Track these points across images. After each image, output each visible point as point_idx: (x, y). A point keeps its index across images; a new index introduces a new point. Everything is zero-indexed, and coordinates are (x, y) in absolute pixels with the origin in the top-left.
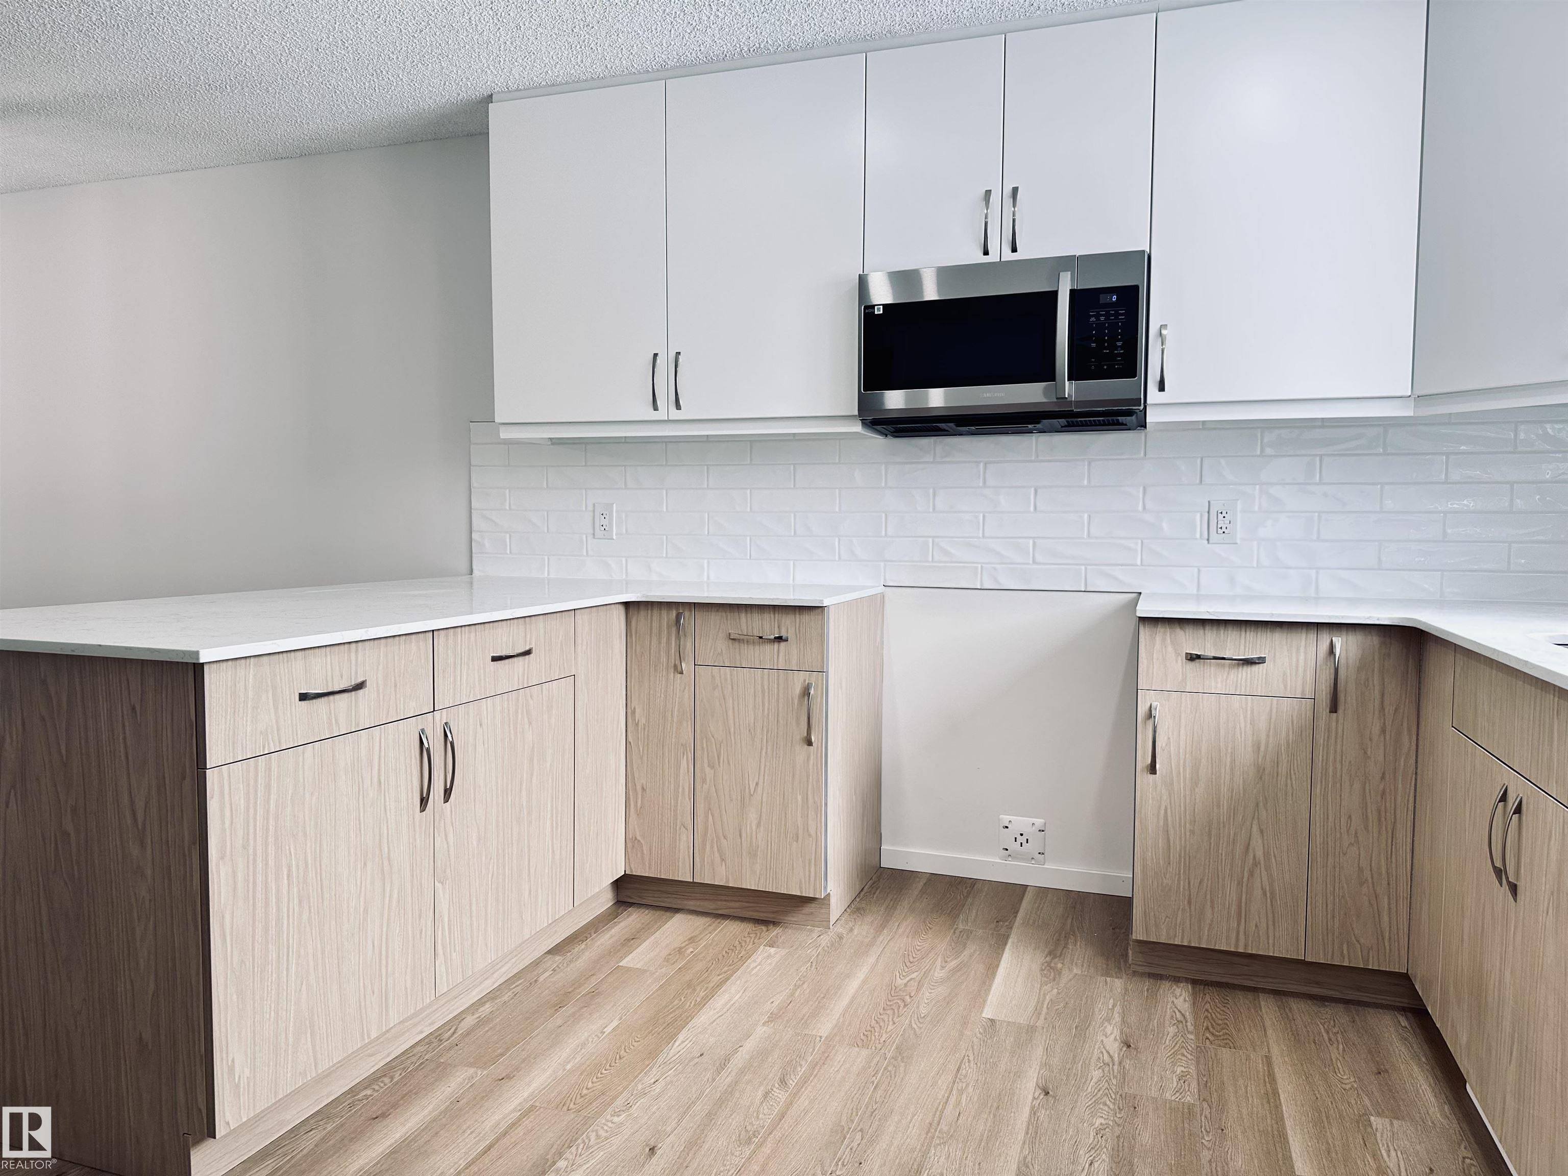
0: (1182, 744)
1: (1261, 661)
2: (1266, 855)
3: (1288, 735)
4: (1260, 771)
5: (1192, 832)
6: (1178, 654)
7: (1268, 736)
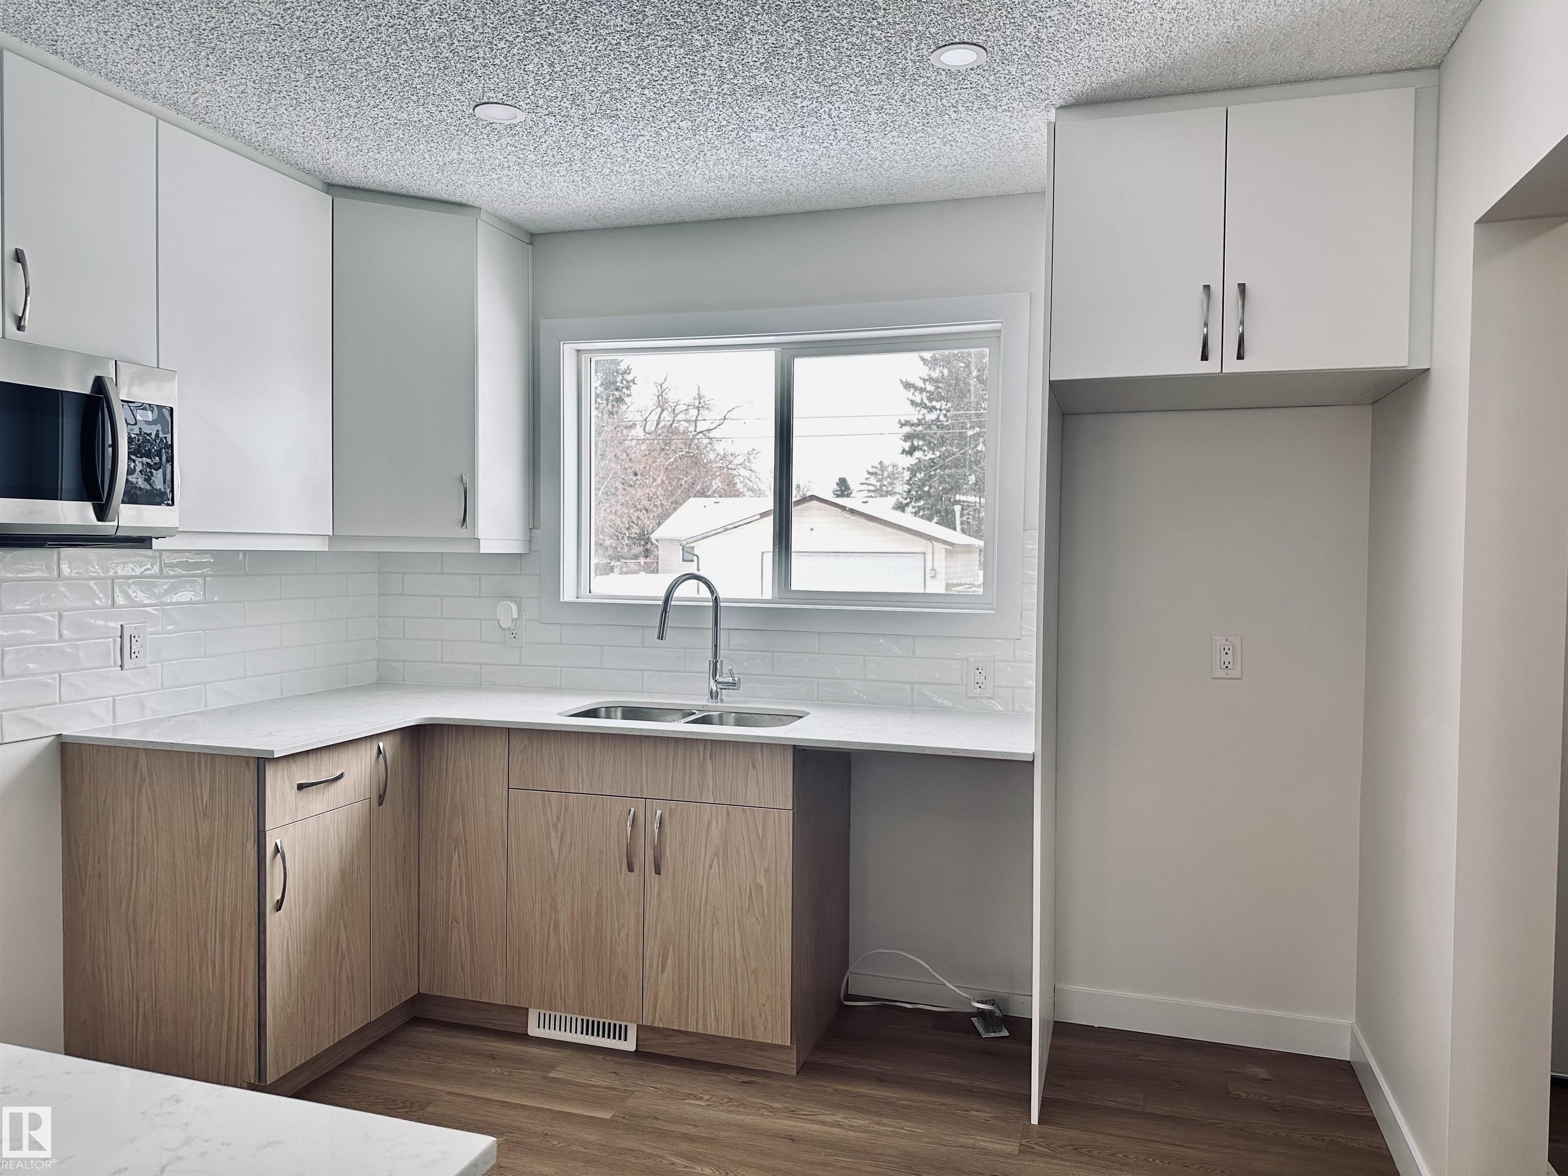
0: (297, 872)
1: (341, 776)
2: (348, 945)
3: (357, 835)
4: (343, 873)
5: (305, 952)
6: (292, 787)
7: (347, 840)
